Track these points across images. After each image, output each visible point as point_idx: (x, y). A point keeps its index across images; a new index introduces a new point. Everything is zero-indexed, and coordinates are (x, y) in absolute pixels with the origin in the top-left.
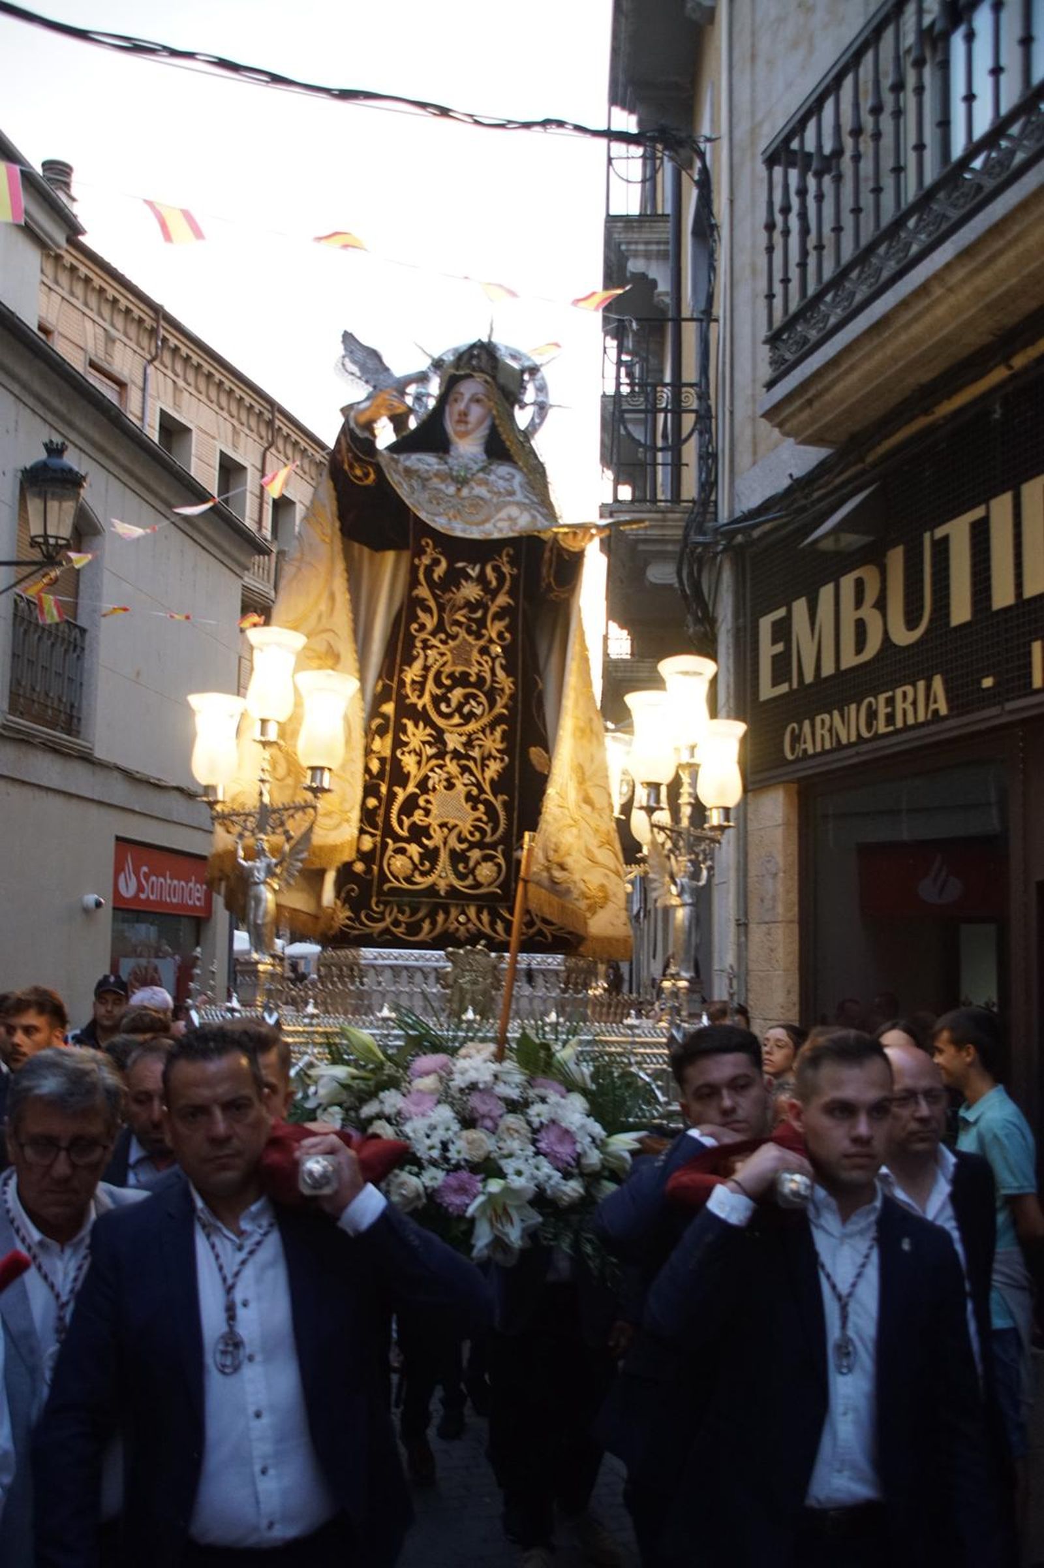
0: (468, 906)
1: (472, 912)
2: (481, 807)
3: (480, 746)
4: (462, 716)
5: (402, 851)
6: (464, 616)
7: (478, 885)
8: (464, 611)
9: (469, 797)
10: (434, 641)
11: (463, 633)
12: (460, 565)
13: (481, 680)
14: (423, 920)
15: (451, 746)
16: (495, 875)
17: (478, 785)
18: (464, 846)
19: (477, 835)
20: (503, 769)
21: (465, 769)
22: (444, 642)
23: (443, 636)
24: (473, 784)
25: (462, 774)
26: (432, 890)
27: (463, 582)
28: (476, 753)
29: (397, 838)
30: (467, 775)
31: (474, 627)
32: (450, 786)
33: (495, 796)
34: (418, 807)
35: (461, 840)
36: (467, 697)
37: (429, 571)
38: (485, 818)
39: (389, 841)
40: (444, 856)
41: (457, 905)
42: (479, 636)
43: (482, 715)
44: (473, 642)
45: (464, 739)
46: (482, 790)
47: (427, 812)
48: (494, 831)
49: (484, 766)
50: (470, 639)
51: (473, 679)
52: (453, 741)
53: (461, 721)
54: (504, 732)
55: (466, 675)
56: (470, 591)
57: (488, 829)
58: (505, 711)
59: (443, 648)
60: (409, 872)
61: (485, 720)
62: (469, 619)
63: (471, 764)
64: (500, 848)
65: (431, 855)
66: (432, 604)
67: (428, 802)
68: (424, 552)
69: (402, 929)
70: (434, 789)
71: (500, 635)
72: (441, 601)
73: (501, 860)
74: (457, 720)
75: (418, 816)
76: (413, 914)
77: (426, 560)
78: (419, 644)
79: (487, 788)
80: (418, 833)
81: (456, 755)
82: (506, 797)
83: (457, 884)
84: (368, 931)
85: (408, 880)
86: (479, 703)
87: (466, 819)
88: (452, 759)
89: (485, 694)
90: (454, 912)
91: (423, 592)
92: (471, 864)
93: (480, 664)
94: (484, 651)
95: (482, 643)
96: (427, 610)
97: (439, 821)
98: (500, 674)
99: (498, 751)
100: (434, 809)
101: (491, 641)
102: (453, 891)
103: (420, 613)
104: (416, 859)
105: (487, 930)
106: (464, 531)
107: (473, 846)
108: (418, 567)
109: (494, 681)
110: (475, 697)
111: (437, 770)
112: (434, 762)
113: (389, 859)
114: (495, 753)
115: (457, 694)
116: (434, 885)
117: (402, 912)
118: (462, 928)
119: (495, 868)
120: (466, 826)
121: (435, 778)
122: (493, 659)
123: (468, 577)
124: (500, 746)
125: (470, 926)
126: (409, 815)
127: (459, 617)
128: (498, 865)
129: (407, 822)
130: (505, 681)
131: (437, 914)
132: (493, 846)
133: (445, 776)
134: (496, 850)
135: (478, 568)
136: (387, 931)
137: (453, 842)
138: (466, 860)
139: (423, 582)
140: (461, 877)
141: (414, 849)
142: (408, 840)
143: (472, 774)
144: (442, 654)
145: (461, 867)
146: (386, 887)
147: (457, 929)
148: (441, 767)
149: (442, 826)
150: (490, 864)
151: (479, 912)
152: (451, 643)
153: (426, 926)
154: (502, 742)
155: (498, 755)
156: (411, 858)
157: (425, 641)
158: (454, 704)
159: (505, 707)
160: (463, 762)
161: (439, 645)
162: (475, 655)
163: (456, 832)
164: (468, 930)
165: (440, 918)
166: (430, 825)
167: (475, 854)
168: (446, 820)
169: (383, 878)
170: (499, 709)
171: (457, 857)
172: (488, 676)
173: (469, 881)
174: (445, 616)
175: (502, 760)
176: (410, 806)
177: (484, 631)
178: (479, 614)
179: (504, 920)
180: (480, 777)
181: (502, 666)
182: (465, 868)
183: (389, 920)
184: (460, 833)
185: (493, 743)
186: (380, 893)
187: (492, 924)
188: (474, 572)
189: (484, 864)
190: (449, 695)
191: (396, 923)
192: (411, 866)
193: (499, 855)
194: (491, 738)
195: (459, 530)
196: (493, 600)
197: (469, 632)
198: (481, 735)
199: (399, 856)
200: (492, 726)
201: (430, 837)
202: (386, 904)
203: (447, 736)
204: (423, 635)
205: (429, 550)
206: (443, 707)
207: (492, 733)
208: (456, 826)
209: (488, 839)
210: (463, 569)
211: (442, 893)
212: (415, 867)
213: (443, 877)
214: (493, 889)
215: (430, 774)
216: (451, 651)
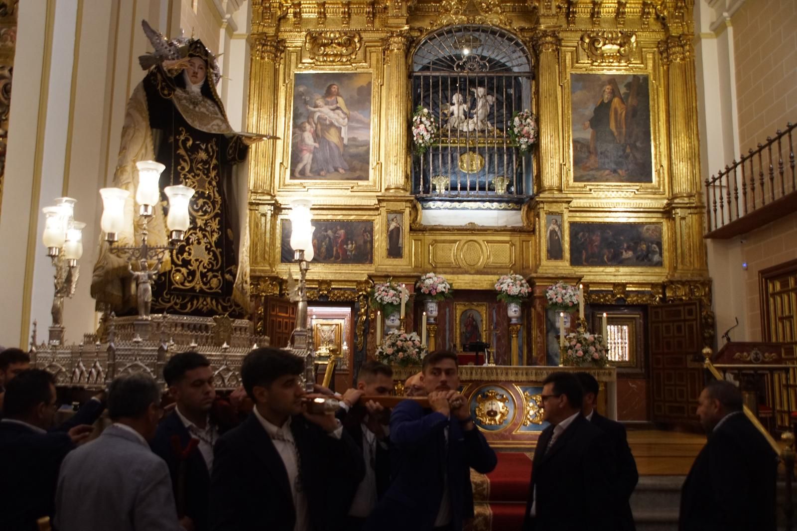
0: (207, 297)
1: (209, 300)
2: (211, 253)
3: (211, 226)
4: (203, 212)
5: (179, 271)
6: (201, 166)
7: (211, 288)
8: (201, 164)
9: (206, 249)
10: (190, 176)
11: (201, 173)
12: (198, 142)
13: (209, 195)
14: (187, 302)
15: (199, 225)
16: (218, 284)
17: (210, 243)
18: (206, 270)
19: (210, 265)
20: (219, 237)
21: (205, 236)
22: (194, 177)
23: (193, 174)
24: (207, 243)
25: (204, 237)
26: (193, 289)
27: (200, 151)
28: (208, 229)
29: (176, 265)
30: (205, 239)
31: (206, 172)
32: (199, 243)
33: (217, 249)
34: (185, 251)
35: (205, 268)
36: (205, 203)
37: (184, 142)
38: (213, 259)
39: (173, 266)
40: (198, 275)
41: (203, 297)
42: (208, 177)
43: (211, 212)
44: (206, 179)
45: (204, 222)
46: (211, 246)
47: (190, 254)
48: (217, 264)
49: (212, 235)
50: (204, 177)
51: (206, 195)
52: (200, 223)
53: (202, 214)
54: (219, 220)
55: (203, 193)
56: (203, 155)
57: (215, 263)
58: (219, 211)
59: (194, 180)
60: (182, 281)
61: (212, 214)
62: (204, 168)
63: (207, 234)
64: (220, 272)
65: (192, 273)
66: (187, 158)
67: (190, 249)
68: (182, 134)
69: (178, 306)
70: (192, 243)
71: (215, 177)
72: (191, 158)
73: (220, 277)
74: (200, 213)
75: (185, 255)
76: (183, 299)
77: (182, 138)
78: (182, 176)
79: (213, 244)
80: (186, 263)
81: (201, 229)
82: (220, 250)
83: (204, 287)
84: (163, 307)
85: (182, 284)
86: (209, 207)
87: (206, 258)
88: (199, 231)
89: (211, 202)
90: (201, 300)
91: (182, 152)
92: (209, 278)
93: (209, 189)
94: (210, 183)
95: (209, 179)
96: (185, 161)
97: (195, 258)
98: (217, 195)
99: (217, 229)
100: (192, 252)
101: (212, 179)
102: (201, 290)
103: (182, 162)
104: (186, 275)
105: (215, 308)
106: (199, 127)
107: (209, 270)
108: (178, 140)
109: (214, 198)
110: (208, 204)
111: (193, 235)
112: (191, 231)
113: (173, 274)
114: (216, 230)
115: (201, 202)
116: (193, 287)
117: (179, 299)
118: (205, 308)
119: (218, 281)
120: (206, 261)
121: (193, 238)
122: (214, 187)
123: (201, 149)
124: (218, 227)
125: (208, 306)
126: (182, 255)
127: (199, 166)
128: (219, 279)
129: (181, 258)
130: (218, 198)
131: (193, 301)
132: (217, 271)
133: (197, 238)
134: (218, 273)
135: (205, 145)
136: (171, 307)
137: (201, 268)
138: (207, 277)
139: (182, 147)
140: (205, 284)
141: (184, 270)
142: (182, 266)
143: (207, 238)
144: (194, 183)
145: (205, 279)
146: (173, 287)
147: (203, 308)
148: (195, 234)
149: (197, 260)
150: (216, 279)
151: (212, 300)
152: (197, 178)
153: (189, 305)
154: (218, 225)
155: (217, 231)
156: (183, 274)
157: (185, 175)
158: (199, 206)
159: (219, 209)
160: (204, 232)
161: (191, 178)
162: (207, 185)
163: (202, 263)
164: (207, 308)
165: (195, 302)
166: (190, 260)
167: (210, 274)
168: (198, 258)
169: (171, 283)
170: (217, 211)
171: (203, 275)
172: (212, 195)
173: (208, 286)
174: (194, 165)
175: (219, 233)
176: (181, 250)
177: (210, 175)
178: (207, 166)
179: (221, 304)
180: (210, 239)
181: (217, 191)
182: (206, 280)
183: (172, 302)
184: (204, 264)
185: (215, 225)
186: (169, 289)
187: (217, 306)
188: (203, 147)
189: (214, 279)
190: (198, 202)
191: (176, 304)
192: (183, 278)
193: (219, 275)
194: (214, 223)
195: (197, 126)
196: (211, 160)
197: (204, 174)
198: (210, 221)
199: (178, 273)
200: (215, 217)
201: (191, 266)
202: (171, 295)
203: (197, 220)
204: (184, 172)
205: (184, 133)
206: (195, 206)
207: (215, 221)
208: (201, 261)
209: (215, 268)
210: (199, 144)
211: (198, 291)
212: (185, 279)
213: (198, 284)
214: (217, 290)
215: (190, 237)
216: (197, 181)
